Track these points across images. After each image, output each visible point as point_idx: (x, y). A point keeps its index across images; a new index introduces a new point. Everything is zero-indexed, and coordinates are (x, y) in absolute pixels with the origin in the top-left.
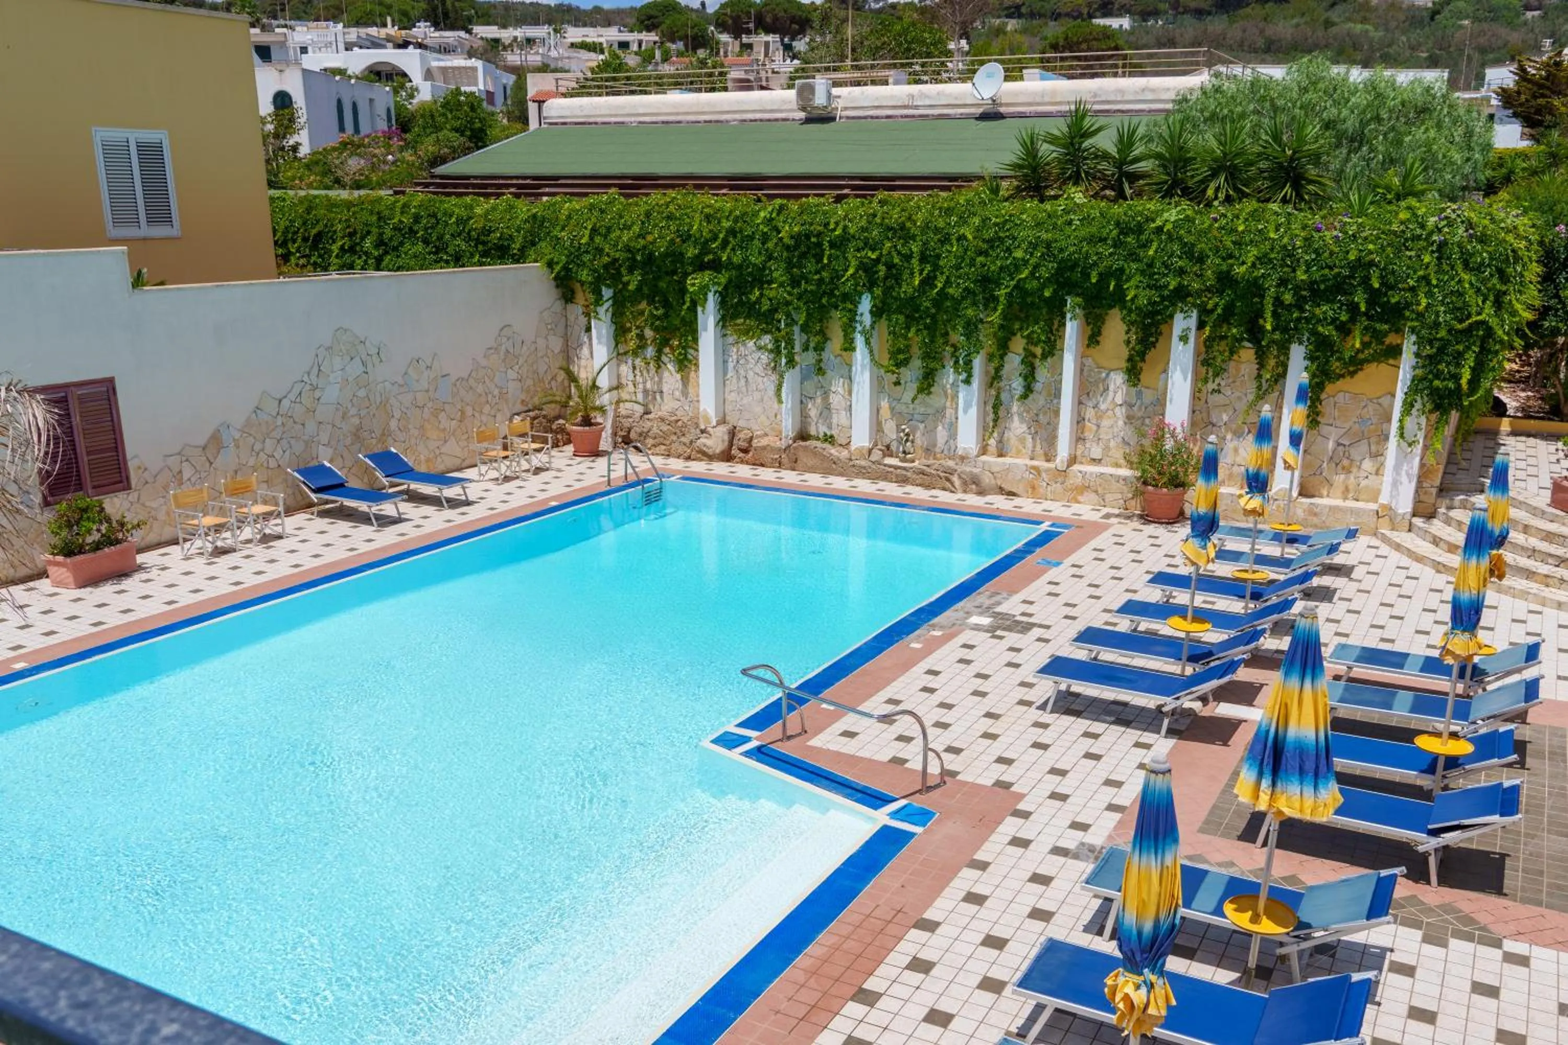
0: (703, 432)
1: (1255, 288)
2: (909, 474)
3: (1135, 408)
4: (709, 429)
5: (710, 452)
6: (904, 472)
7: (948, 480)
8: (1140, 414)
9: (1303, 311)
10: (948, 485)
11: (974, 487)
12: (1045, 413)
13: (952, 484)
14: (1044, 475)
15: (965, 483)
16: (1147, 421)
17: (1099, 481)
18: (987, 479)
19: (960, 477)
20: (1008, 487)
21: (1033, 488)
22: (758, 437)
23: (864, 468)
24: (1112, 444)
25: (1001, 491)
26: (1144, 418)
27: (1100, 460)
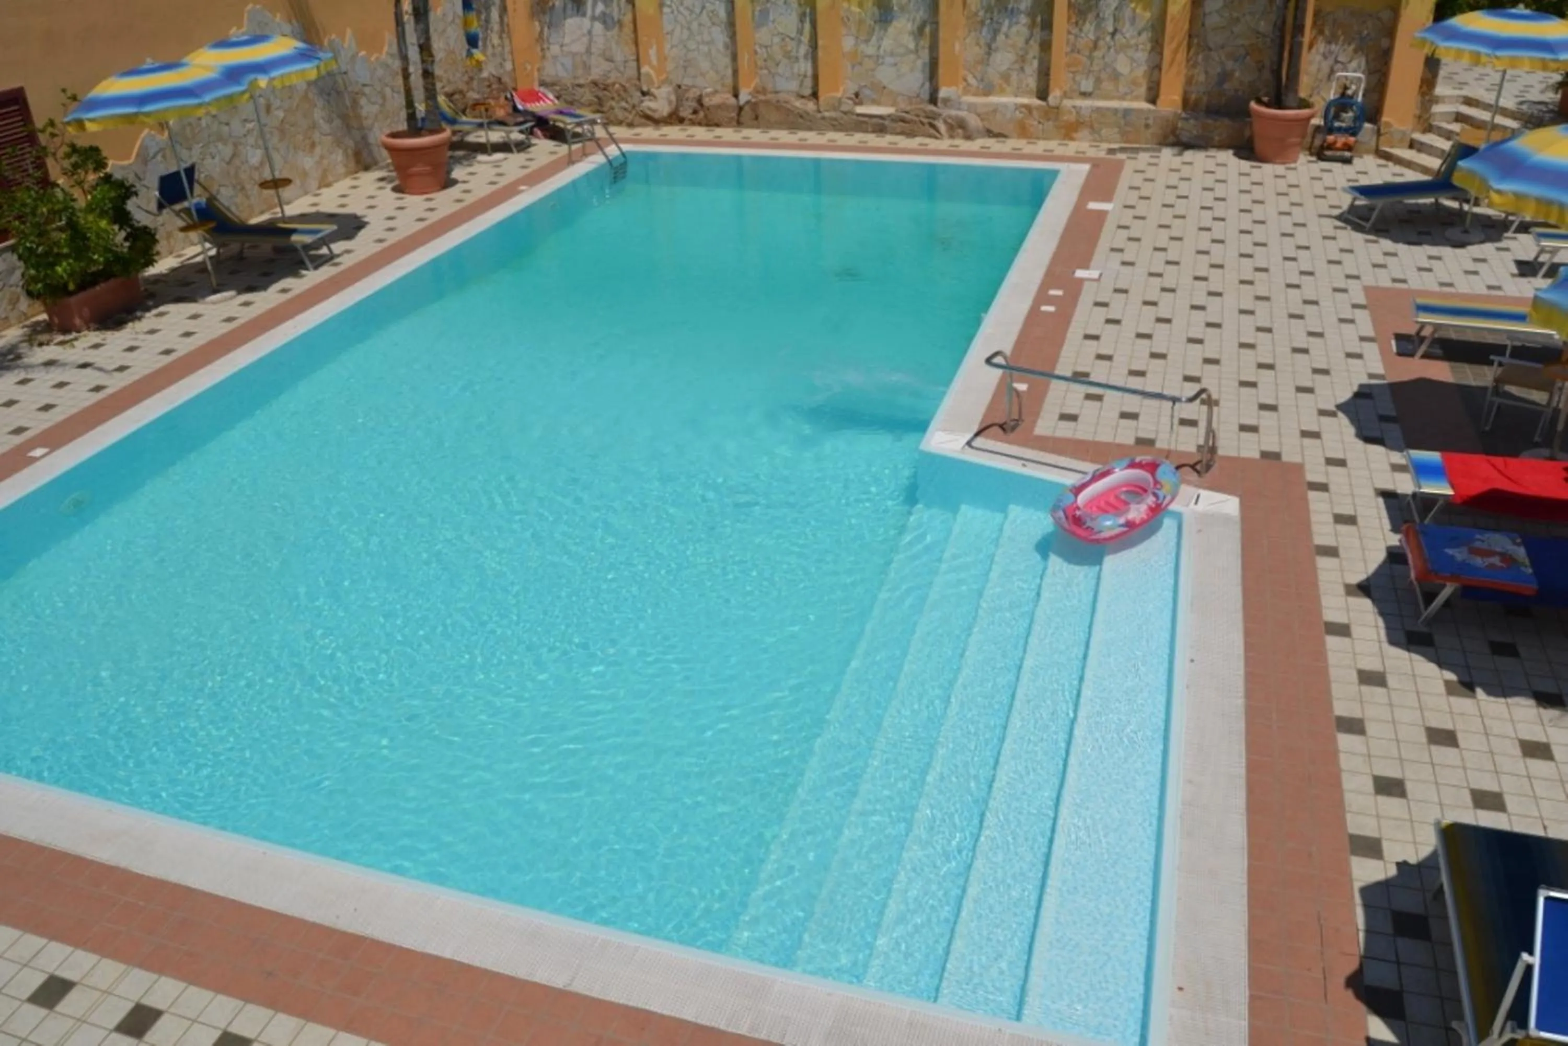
0: (644, 94)
4: (653, 90)
5: (656, 116)
6: (881, 121)
7: (932, 126)
10: (932, 131)
11: (960, 131)
13: (937, 131)
14: (1035, 113)
15: (951, 128)
17: (1094, 116)
18: (973, 121)
19: (945, 122)
20: (996, 130)
21: (1023, 129)
22: (708, 95)
23: (835, 119)
24: (1104, 75)
25: (990, 133)
27: (1091, 94)
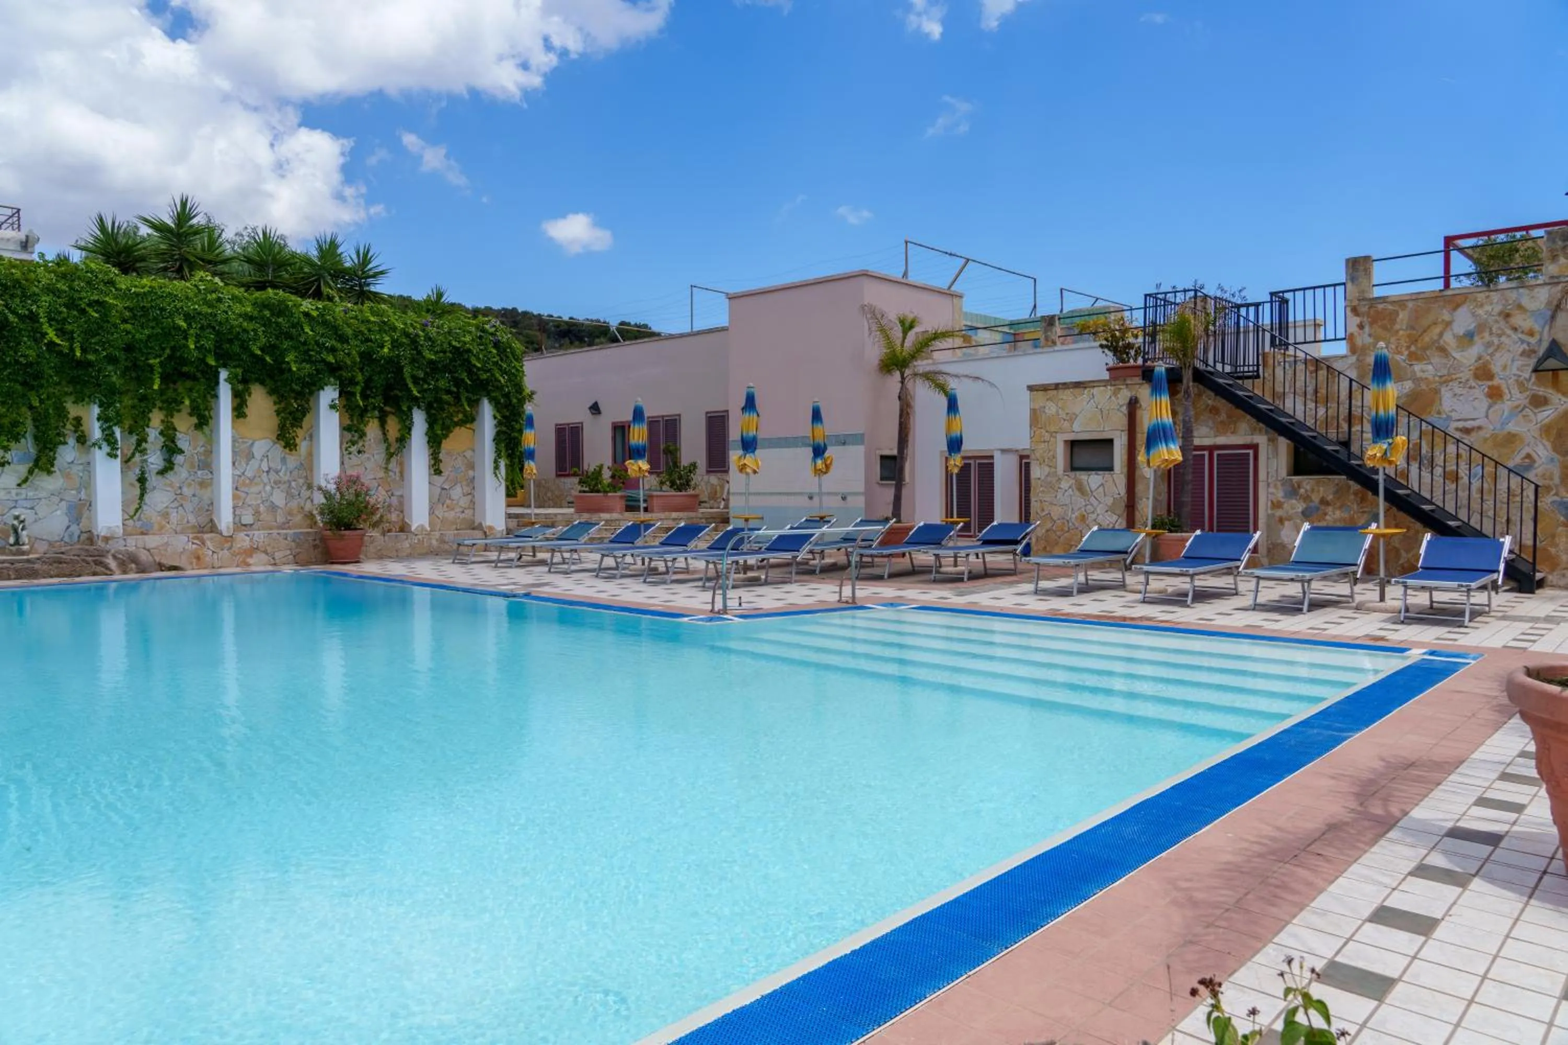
1: (394, 365)
2: (36, 566)
3: (281, 474)
7: (100, 563)
8: (286, 478)
9: (429, 384)
10: (99, 568)
11: (133, 566)
12: (190, 485)
13: (108, 568)
15: (121, 564)
16: (293, 484)
18: (144, 556)
19: (114, 557)
20: (169, 562)
21: (198, 558)
24: (262, 508)
25: (164, 568)
26: (289, 482)
27: (251, 525)
